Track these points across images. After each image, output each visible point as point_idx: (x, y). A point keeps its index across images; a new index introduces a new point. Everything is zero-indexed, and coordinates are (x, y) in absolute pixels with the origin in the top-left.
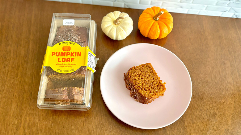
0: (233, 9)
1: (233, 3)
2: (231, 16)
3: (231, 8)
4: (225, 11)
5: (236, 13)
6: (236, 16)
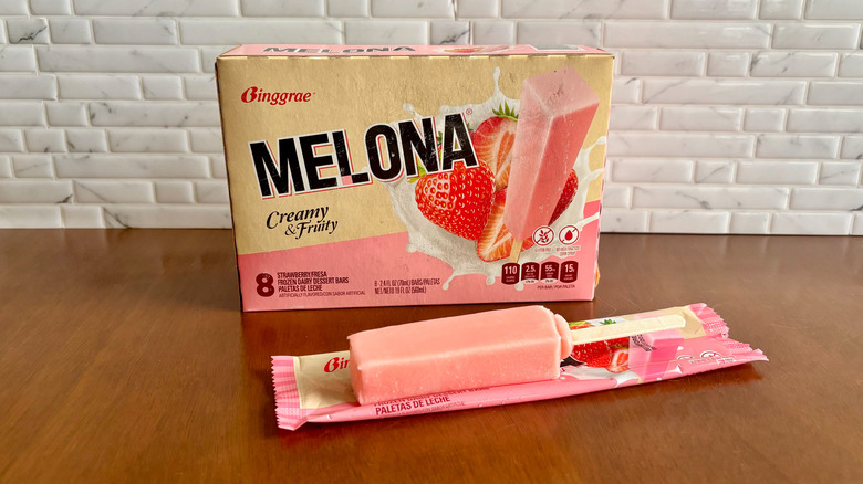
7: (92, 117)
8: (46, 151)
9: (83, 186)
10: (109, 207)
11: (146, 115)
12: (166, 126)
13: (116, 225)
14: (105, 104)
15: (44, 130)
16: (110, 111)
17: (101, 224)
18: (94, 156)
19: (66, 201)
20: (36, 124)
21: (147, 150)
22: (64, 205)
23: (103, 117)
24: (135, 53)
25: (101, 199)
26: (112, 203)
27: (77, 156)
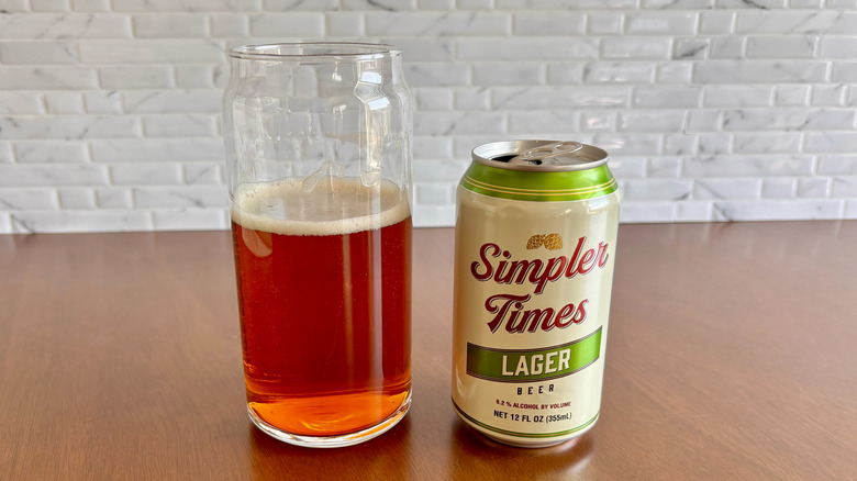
0: (702, 184)
1: (693, 159)
2: (708, 218)
3: (696, 181)
4: (684, 197)
5: (719, 201)
6: (724, 213)
10: (15, 212)
11: (48, 128)
12: (68, 139)
13: (23, 231)
14: (10, 119)
16: (15, 125)
17: (7, 229)
21: (50, 160)
23: (7, 130)
25: (9, 206)
26: (19, 209)
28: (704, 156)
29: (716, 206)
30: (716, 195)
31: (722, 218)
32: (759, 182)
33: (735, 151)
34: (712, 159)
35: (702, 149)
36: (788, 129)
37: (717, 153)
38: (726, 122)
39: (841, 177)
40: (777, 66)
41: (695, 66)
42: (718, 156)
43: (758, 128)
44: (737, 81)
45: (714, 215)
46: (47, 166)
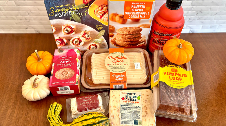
5: (191, 30)
6: (192, 31)
7: (29, 14)
8: (21, 20)
9: (30, 26)
10: (35, 30)
11: (39, 14)
12: (44, 16)
13: (37, 33)
14: (31, 12)
15: (20, 16)
16: (32, 13)
17: (34, 32)
18: (31, 21)
19: (27, 28)
20: (18, 15)
21: (41, 20)
22: (27, 29)
23: (31, 14)
24: (35, 2)
25: (33, 28)
26: (36, 29)
27: (27, 21)
28: (190, 21)
29: (190, 30)
30: (191, 28)
31: (191, 32)
32: (202, 25)
33: (198, 20)
34: (192, 21)
35: (190, 19)
36: (211, 15)
37: (193, 20)
38: (197, 14)
39: (221, 25)
40: (213, 2)
41: (192, 2)
42: (193, 21)
43: (204, 15)
44: (202, 5)
45: (190, 32)
46: (40, 21)
